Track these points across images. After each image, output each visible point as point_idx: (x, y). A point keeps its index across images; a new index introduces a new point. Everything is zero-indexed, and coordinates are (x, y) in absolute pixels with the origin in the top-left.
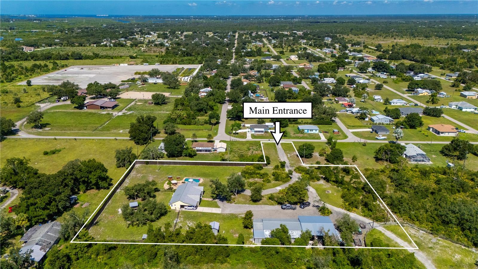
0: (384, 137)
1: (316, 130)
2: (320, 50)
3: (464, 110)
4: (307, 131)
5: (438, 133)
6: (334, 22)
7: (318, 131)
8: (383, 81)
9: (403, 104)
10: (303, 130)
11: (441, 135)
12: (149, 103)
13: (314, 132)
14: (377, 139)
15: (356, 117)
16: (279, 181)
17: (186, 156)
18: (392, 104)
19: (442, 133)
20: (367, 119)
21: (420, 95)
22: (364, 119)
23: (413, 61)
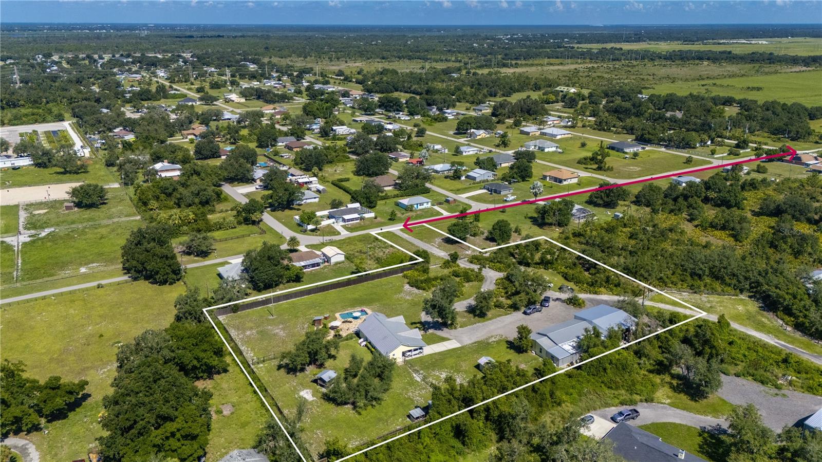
0: (513, 197)
1: (428, 203)
2: (258, 83)
3: (546, 150)
4: (415, 206)
5: (560, 181)
6: (219, 36)
7: (430, 203)
8: (413, 124)
9: (476, 152)
10: (412, 206)
11: (565, 183)
12: (68, 208)
13: (425, 206)
14: (506, 201)
15: (446, 177)
16: (472, 281)
17: (288, 282)
18: (464, 154)
19: (565, 180)
20: (463, 178)
21: (478, 137)
22: (459, 178)
23: (410, 93)
